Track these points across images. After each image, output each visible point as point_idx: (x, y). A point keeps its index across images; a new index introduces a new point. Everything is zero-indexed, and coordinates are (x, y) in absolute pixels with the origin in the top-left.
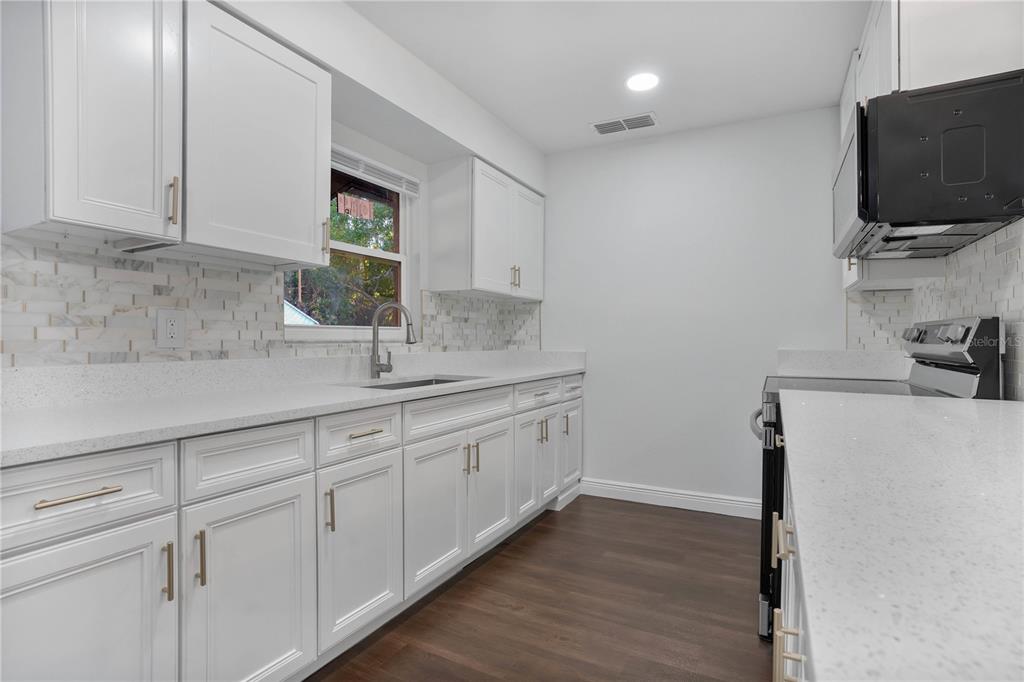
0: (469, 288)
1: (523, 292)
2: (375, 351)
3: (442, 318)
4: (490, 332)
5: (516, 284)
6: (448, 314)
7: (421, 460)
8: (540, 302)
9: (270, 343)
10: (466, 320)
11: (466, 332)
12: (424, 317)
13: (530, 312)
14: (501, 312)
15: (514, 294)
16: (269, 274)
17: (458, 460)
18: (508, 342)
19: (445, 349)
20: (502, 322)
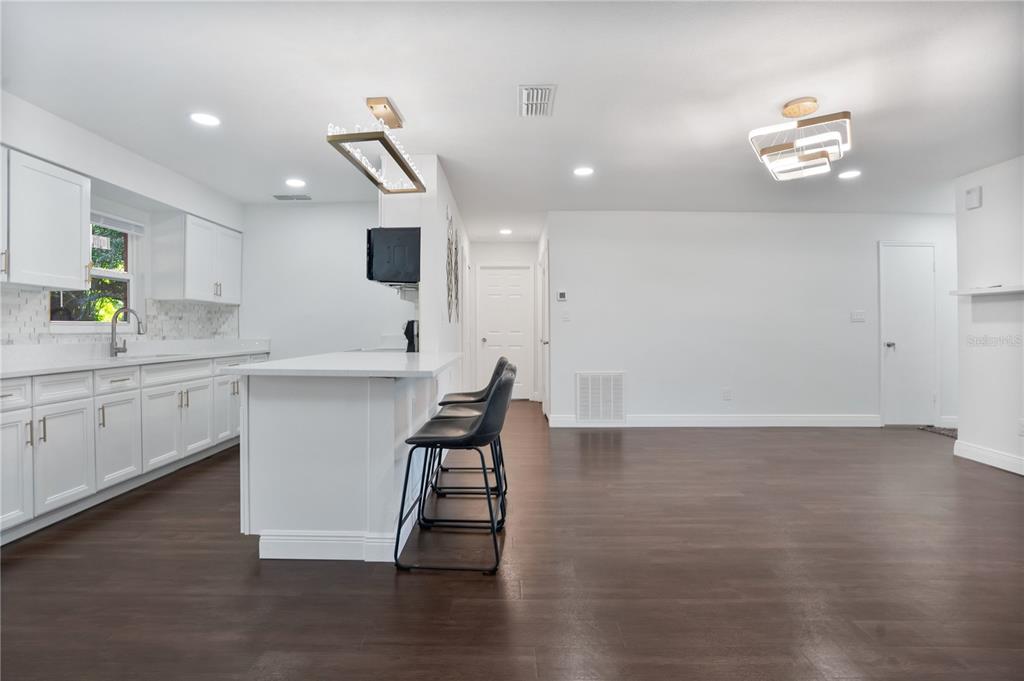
0: (181, 298)
1: (225, 299)
2: (113, 339)
3: (162, 317)
4: (200, 327)
5: (218, 294)
6: (166, 314)
7: (151, 397)
8: (239, 306)
9: (40, 335)
10: (180, 319)
11: (180, 327)
12: (147, 317)
13: (231, 312)
14: (209, 312)
15: (217, 301)
16: (39, 292)
17: (175, 400)
18: (215, 333)
19: (164, 338)
20: (210, 319)
